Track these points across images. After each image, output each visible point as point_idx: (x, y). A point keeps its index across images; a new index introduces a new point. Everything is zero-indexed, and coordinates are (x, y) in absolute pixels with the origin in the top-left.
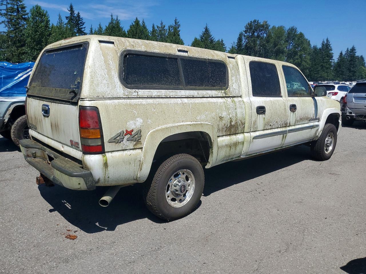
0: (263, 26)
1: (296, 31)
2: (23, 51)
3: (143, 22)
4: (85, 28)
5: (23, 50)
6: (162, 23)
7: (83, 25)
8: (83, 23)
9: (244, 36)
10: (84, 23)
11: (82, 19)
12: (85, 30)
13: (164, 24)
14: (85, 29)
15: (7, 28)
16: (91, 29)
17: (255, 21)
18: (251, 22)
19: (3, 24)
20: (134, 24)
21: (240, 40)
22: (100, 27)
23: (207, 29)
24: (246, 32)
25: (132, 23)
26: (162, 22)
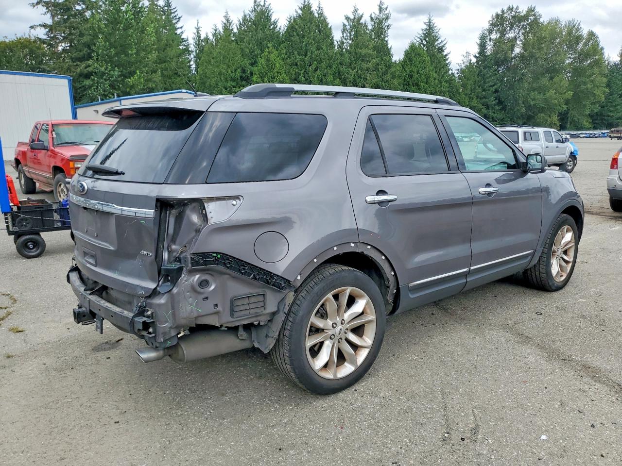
0: (526, 17)
1: (578, 30)
2: (90, 69)
3: (318, 9)
4: (181, 28)
5: (89, 66)
6: (356, 10)
7: (178, 21)
8: (177, 17)
9: (490, 39)
10: (179, 18)
11: (175, 10)
12: (182, 33)
13: (360, 12)
14: (183, 29)
15: (49, 15)
16: (198, 29)
17: (511, 9)
18: (503, 11)
19: (40, 6)
20: (300, 12)
21: (482, 46)
22: (228, 20)
23: (430, 26)
24: (490, 32)
25: (297, 12)
26: (358, 7)
